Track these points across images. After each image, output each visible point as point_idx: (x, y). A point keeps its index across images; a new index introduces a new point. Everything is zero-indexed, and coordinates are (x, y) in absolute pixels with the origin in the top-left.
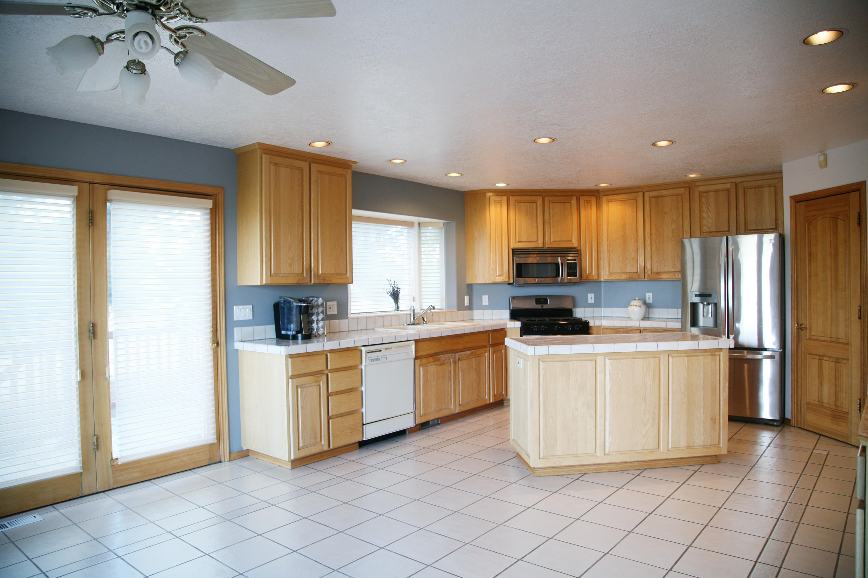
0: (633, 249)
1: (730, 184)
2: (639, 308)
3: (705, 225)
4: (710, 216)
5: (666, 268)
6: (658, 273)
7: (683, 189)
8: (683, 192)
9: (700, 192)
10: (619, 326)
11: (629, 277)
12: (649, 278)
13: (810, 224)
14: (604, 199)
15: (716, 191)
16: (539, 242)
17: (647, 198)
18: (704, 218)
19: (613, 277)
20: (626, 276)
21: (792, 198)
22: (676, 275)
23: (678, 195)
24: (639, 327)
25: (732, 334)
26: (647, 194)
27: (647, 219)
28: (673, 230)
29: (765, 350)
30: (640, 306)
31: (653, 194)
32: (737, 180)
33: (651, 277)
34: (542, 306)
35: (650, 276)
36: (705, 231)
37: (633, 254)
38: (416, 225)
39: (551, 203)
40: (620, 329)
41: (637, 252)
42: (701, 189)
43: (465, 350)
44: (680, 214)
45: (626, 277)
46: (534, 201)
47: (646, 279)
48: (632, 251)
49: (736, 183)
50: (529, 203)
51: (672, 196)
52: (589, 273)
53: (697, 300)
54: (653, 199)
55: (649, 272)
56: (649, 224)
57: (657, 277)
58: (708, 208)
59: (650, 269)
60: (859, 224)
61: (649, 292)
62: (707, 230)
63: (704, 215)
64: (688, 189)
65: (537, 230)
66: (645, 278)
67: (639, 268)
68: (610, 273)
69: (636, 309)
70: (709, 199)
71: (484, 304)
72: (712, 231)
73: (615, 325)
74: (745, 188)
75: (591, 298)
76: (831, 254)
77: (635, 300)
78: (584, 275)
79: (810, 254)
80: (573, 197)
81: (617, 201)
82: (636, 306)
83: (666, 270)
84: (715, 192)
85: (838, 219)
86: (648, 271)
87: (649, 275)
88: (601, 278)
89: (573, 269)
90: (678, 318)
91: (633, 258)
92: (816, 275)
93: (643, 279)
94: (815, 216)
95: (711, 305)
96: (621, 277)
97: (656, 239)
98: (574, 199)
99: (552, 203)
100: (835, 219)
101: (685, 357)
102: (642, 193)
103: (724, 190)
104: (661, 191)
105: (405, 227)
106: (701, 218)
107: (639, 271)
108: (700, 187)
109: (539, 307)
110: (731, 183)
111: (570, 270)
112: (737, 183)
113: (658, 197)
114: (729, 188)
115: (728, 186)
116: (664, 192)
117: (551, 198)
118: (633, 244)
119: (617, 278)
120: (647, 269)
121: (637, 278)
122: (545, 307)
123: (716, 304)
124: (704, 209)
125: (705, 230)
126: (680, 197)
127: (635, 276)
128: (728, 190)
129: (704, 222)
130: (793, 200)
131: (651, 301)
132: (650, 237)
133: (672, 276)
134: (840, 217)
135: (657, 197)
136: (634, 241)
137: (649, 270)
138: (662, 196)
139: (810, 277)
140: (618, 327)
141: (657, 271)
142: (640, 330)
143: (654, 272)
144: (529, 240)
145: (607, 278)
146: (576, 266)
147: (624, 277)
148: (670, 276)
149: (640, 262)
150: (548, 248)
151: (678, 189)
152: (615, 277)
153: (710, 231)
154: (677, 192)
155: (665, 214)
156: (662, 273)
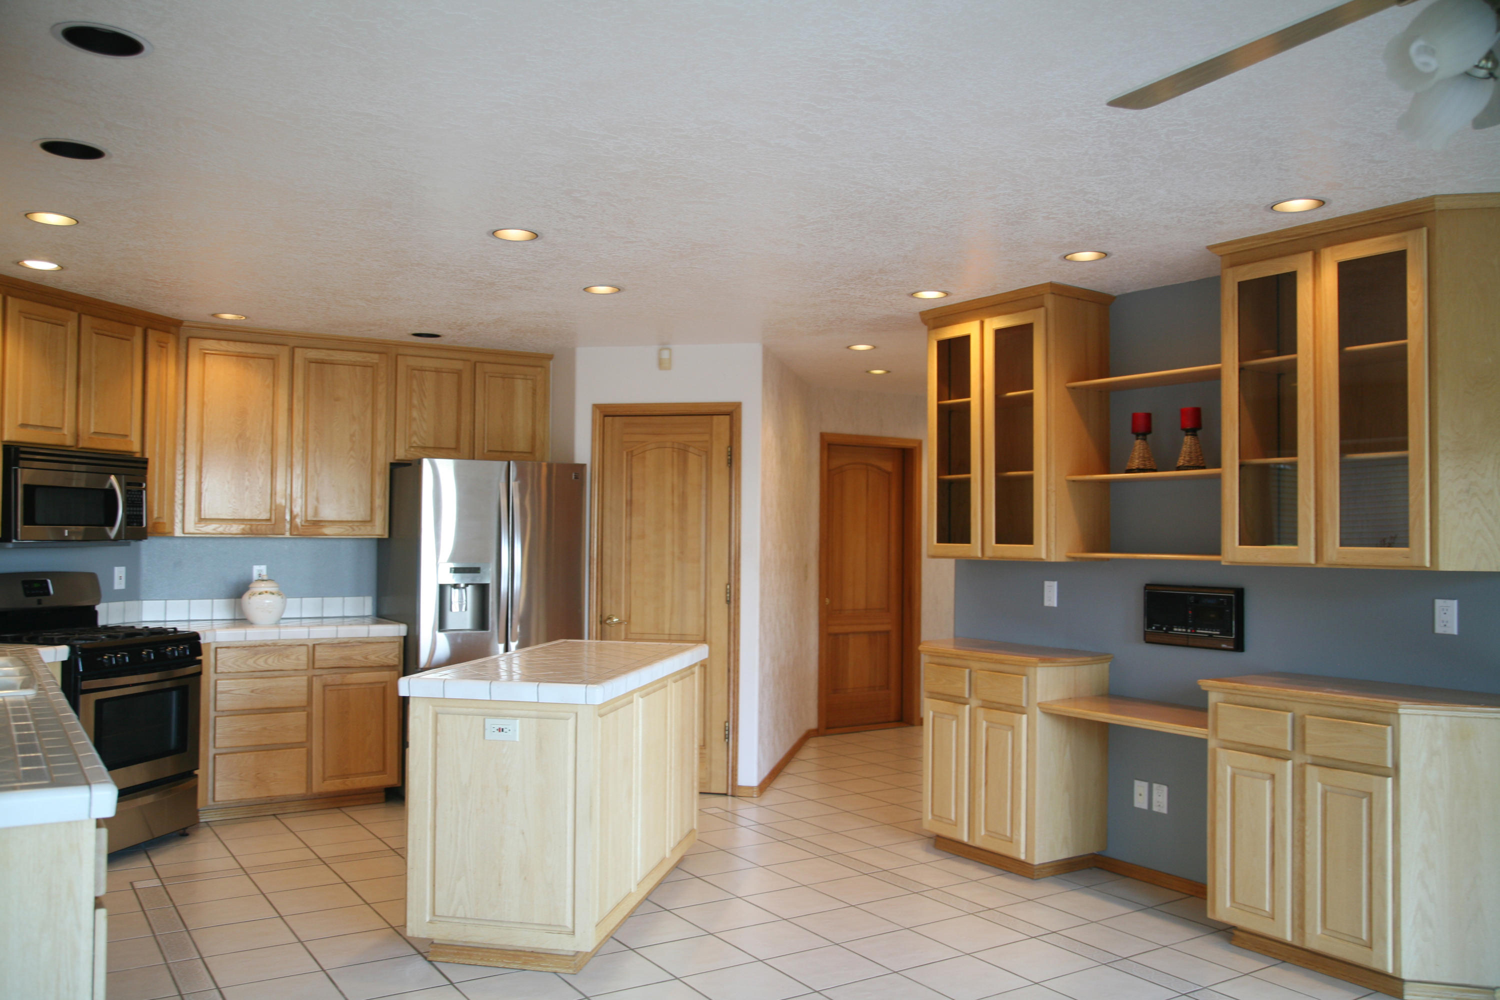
0: (262, 468)
1: (463, 362)
3: (414, 434)
4: (425, 417)
6: (320, 523)
7: (376, 356)
8: (375, 361)
9: (409, 367)
11: (251, 529)
12: (295, 533)
13: (631, 454)
14: (195, 345)
15: (438, 371)
16: (67, 432)
17: (298, 361)
18: (415, 419)
19: (207, 529)
20: (242, 526)
21: (597, 407)
22: (355, 527)
23: (365, 366)
25: (513, 641)
26: (299, 352)
27: (298, 406)
28: (352, 436)
31: (313, 354)
32: (476, 358)
35: (298, 530)
36: (414, 445)
37: (261, 479)
39: (93, 335)
41: (271, 476)
42: (412, 362)
44: (368, 404)
45: (243, 529)
46: (62, 323)
47: (287, 535)
48: (259, 472)
49: (473, 363)
50: (50, 325)
51: (353, 365)
53: (451, 579)
54: (313, 365)
55: (298, 521)
56: (302, 415)
57: (313, 530)
58: (422, 401)
59: (300, 514)
60: (730, 463)
61: (259, 563)
62: (418, 443)
63: (415, 413)
64: (385, 356)
65: (64, 400)
66: (285, 533)
67: (275, 510)
68: (201, 520)
69: (269, 601)
70: (425, 385)
72: (427, 445)
73: (249, 638)
74: (488, 375)
75: (119, 577)
76: (673, 504)
79: (630, 503)
80: (134, 328)
81: (227, 354)
83: (335, 517)
84: (435, 372)
85: (688, 451)
86: (293, 518)
87: (296, 527)
88: (174, 529)
90: (364, 617)
91: (260, 488)
92: (643, 536)
94: (644, 442)
96: (227, 530)
97: (315, 452)
98: (139, 331)
99: (96, 333)
100: (683, 451)
102: (287, 349)
103: (453, 372)
104: (330, 352)
106: (407, 419)
107: (273, 516)
108: (409, 358)
109: (32, 602)
110: (465, 361)
112: (475, 363)
113: (324, 363)
114: (461, 371)
115: (458, 365)
116: (337, 356)
117: (95, 322)
118: (262, 459)
119: (220, 529)
120: (292, 512)
121: (268, 532)
124: (415, 402)
125: (415, 442)
126: (370, 370)
127: (264, 527)
128: (459, 373)
129: (413, 427)
130: (598, 411)
133: (347, 530)
134: (691, 449)
135: (321, 363)
136: (262, 452)
137: (297, 515)
138: (332, 363)
139: (630, 539)
141: (314, 519)
143: (308, 521)
144: (44, 424)
145: (188, 531)
147: (235, 529)
149: (278, 498)
150: (85, 450)
151: (365, 354)
152: (214, 529)
153: (423, 445)
154: (363, 360)
155: (337, 400)
156: (327, 524)
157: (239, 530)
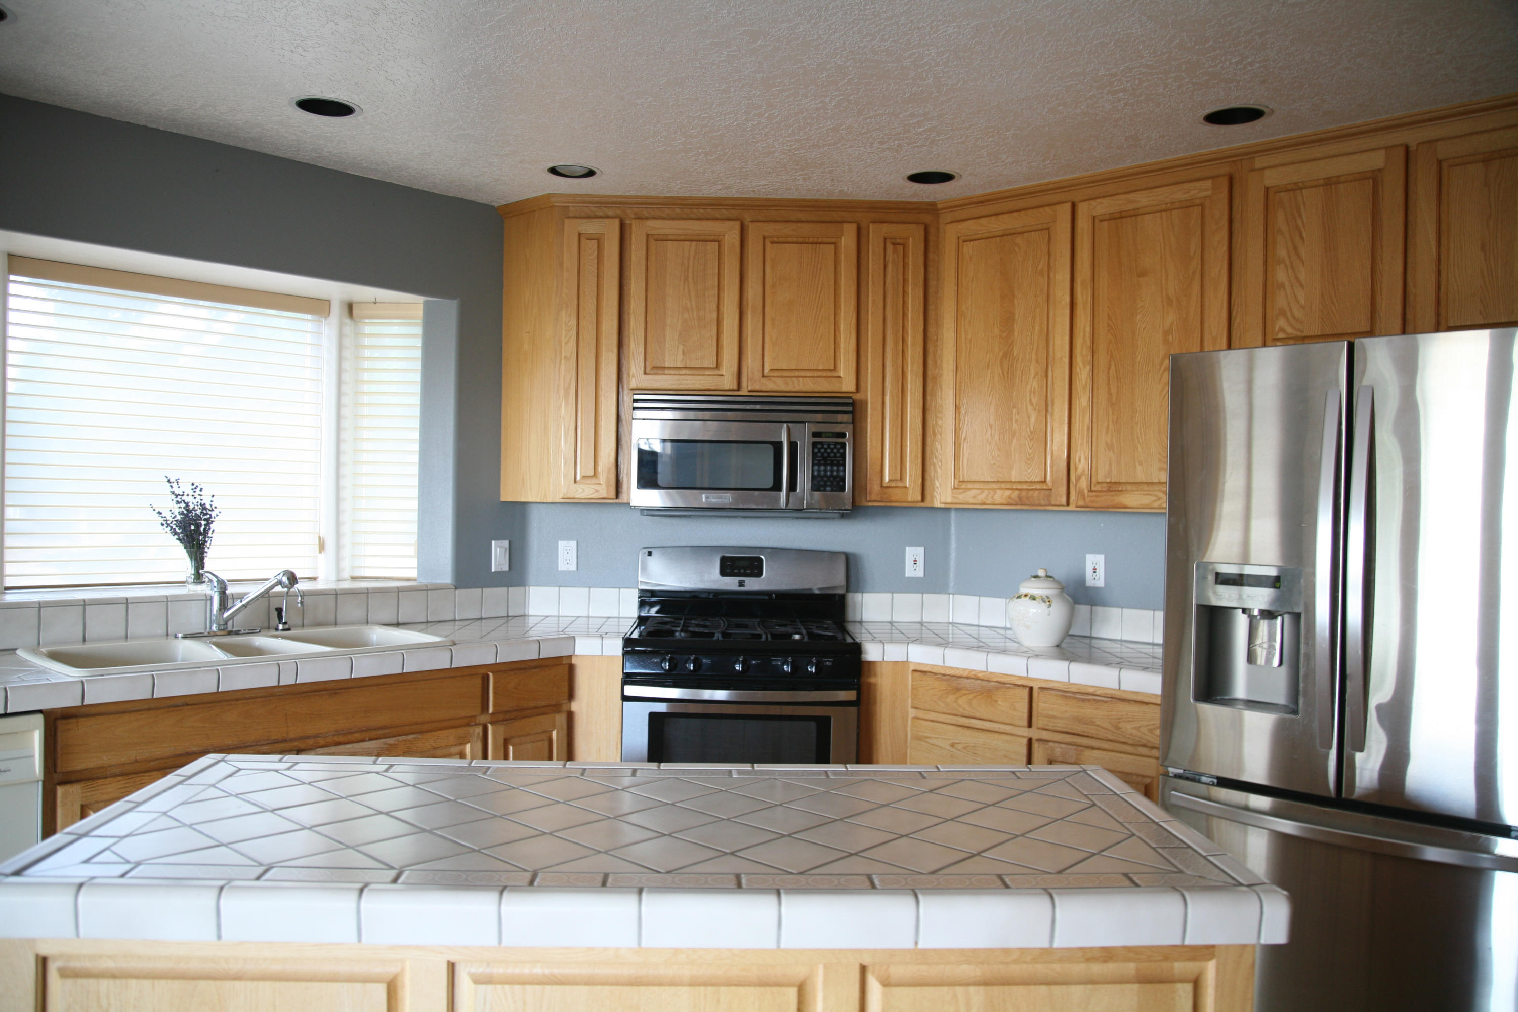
0: (1034, 401)
1: (1383, 152)
2: (1044, 606)
3: (1282, 313)
4: (1302, 277)
5: (1139, 468)
6: (1114, 487)
7: (1209, 183)
8: (1210, 193)
9: (1267, 189)
10: (965, 670)
11: (1019, 497)
12: (1081, 503)
14: (951, 234)
15: (1330, 183)
16: (723, 371)
17: (1084, 223)
18: (1281, 286)
19: (970, 497)
20: (1007, 493)
23: (1187, 206)
24: (1027, 678)
26: (1083, 210)
27: (1083, 297)
28: (1167, 333)
29: (1506, 831)
30: (1047, 600)
31: (1103, 207)
32: (1411, 137)
33: (1088, 500)
34: (741, 584)
35: (1084, 499)
37: (1033, 420)
38: (336, 309)
39: (768, 245)
40: (968, 678)
41: (1047, 411)
42: (1272, 178)
43: (357, 736)
44: (1194, 273)
45: (1010, 498)
46: (712, 238)
47: (1072, 507)
48: (1030, 408)
49: (1407, 147)
50: (694, 243)
51: (1169, 209)
52: (890, 481)
54: (1105, 223)
55: (1084, 484)
56: (1089, 311)
57: (1105, 500)
58: (1295, 248)
59: (1087, 472)
61: (1094, 551)
62: (1289, 330)
63: (1281, 275)
64: (1225, 182)
66: (1068, 504)
67: (1052, 467)
68: (960, 485)
69: (1035, 610)
70: (1300, 216)
71: (562, 567)
72: (1306, 333)
74: (1445, 165)
75: (915, 562)
77: (1036, 577)
78: (874, 488)
80: (845, 225)
81: (989, 237)
82: (1033, 598)
83: (1141, 477)
84: (1325, 185)
86: (1078, 479)
87: (1081, 493)
88: (932, 497)
89: (832, 465)
91: (1031, 432)
93: (1063, 506)
95: (1279, 618)
96: (992, 498)
97: (1109, 368)
98: (849, 230)
99: (772, 243)
101: (972, 989)
102: (1068, 206)
103: (1361, 177)
104: (1131, 196)
105: (309, 317)
106: (1267, 288)
107: (1049, 478)
108: (1267, 173)
109: (730, 583)
110: (1387, 148)
111: (822, 468)
112: (1413, 148)
113: (1122, 217)
114: (1379, 170)
115: (1377, 160)
116: (1142, 200)
117: (769, 229)
118: (1035, 384)
119: (982, 497)
120: (1076, 469)
121: (1042, 502)
122: (752, 584)
123: (1297, 617)
124: (1282, 252)
125: (1282, 330)
126: (1196, 211)
127: (1036, 494)
128: (1375, 177)
129: (1281, 300)
131: (1100, 583)
132: (1089, 358)
135: (1118, 217)
136: (1036, 374)
137: (1083, 473)
138: (1135, 214)
140: (957, 673)
141: (1108, 480)
142: (1031, 689)
143: (1098, 483)
144: (689, 365)
145: (949, 500)
146: (843, 456)
147: (1000, 496)
148: (1154, 498)
149: (1055, 448)
150: (753, 394)
151: (1187, 186)
152: (974, 497)
153: (1299, 334)
154: (1186, 196)
155: (1142, 274)
156: (1129, 487)
157: (1004, 497)
